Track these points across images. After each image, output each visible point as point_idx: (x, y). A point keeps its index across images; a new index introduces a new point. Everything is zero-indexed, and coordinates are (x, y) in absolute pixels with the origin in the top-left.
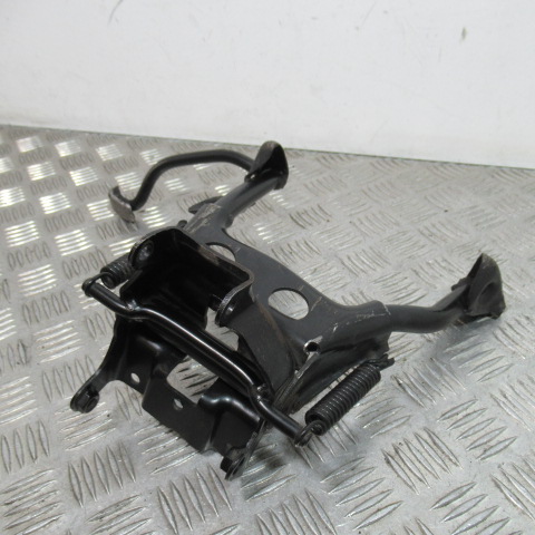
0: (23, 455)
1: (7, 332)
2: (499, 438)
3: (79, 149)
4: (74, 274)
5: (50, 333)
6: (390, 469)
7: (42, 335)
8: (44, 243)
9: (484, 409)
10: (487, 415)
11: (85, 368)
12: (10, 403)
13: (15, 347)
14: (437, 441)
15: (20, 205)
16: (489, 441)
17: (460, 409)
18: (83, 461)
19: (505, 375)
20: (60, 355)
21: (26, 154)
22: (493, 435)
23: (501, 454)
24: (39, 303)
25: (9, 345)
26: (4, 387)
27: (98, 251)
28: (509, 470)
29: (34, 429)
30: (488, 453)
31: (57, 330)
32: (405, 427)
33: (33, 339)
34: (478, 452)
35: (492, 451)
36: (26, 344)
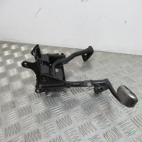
0: (14, 132)
1: (9, 99)
2: (133, 131)
3: (27, 49)
4: (26, 83)
5: (20, 99)
6: (105, 138)
7: (18, 100)
8: (18, 75)
9: (129, 123)
10: (130, 124)
11: (29, 109)
12: (10, 118)
13: (11, 103)
14: (117, 131)
15: (12, 64)
16: (130, 131)
17: (123, 122)
18: (28, 134)
19: (135, 113)
20: (22, 106)
21: (14, 50)
22: (131, 129)
23: (133, 135)
24: (17, 91)
25: (10, 103)
26: (9, 114)
27: (32, 77)
28: (135, 139)
29: (16, 125)
30: (130, 135)
31: (22, 99)
32: (109, 127)
33: (16, 101)
34: (127, 134)
35: (131, 134)
36: (14, 102)
